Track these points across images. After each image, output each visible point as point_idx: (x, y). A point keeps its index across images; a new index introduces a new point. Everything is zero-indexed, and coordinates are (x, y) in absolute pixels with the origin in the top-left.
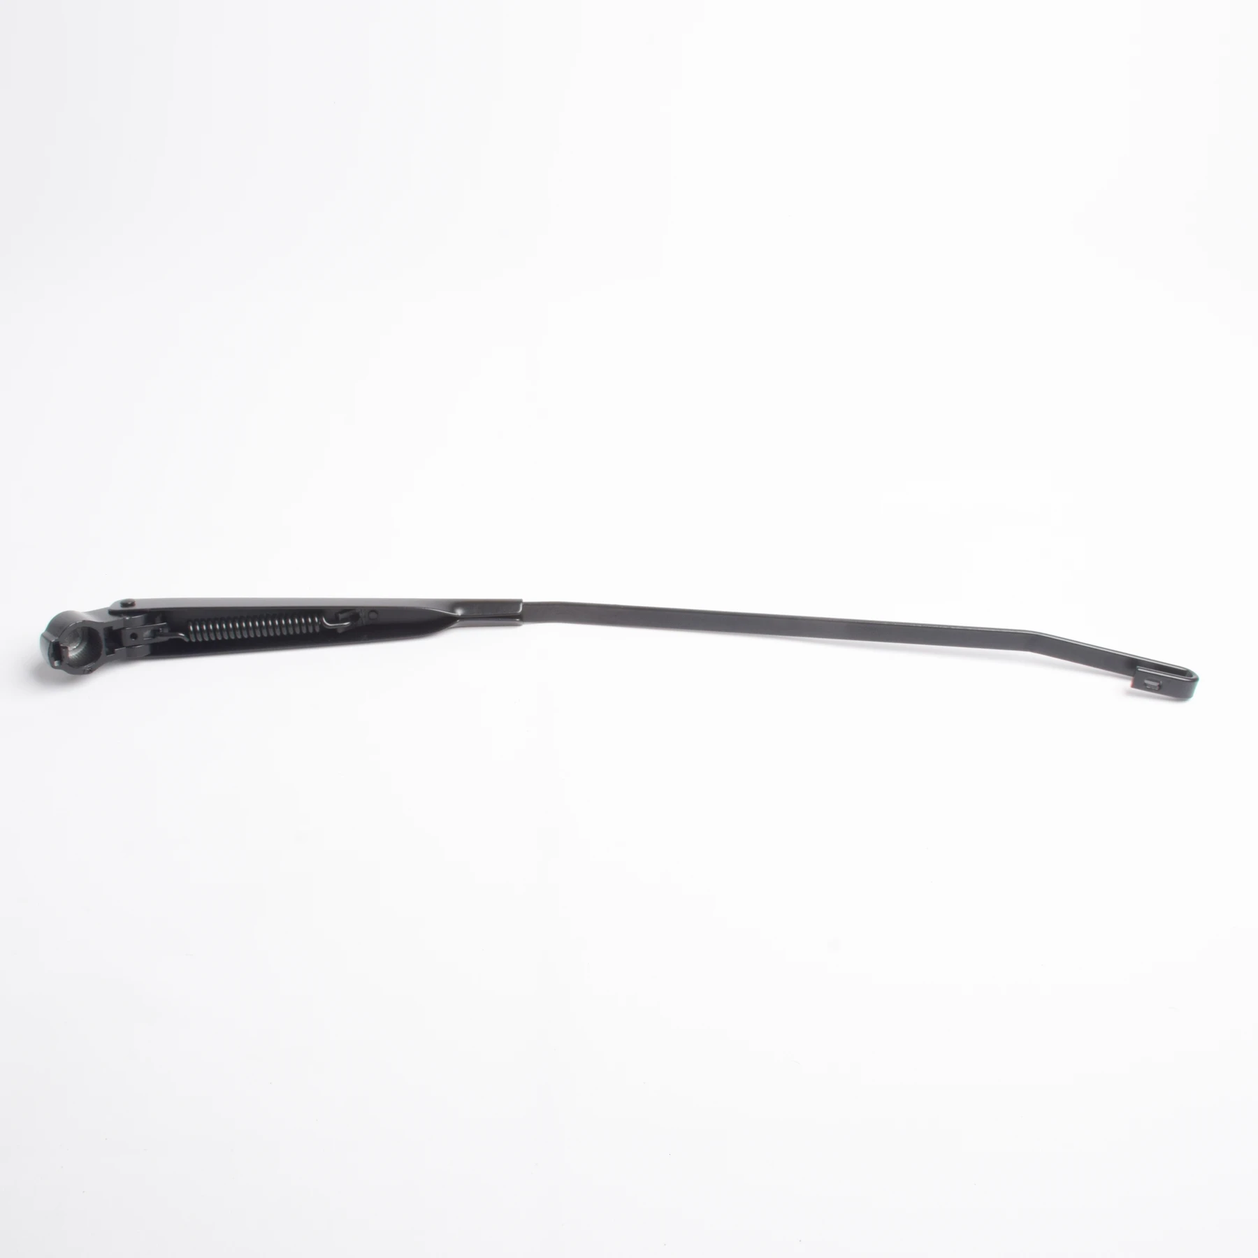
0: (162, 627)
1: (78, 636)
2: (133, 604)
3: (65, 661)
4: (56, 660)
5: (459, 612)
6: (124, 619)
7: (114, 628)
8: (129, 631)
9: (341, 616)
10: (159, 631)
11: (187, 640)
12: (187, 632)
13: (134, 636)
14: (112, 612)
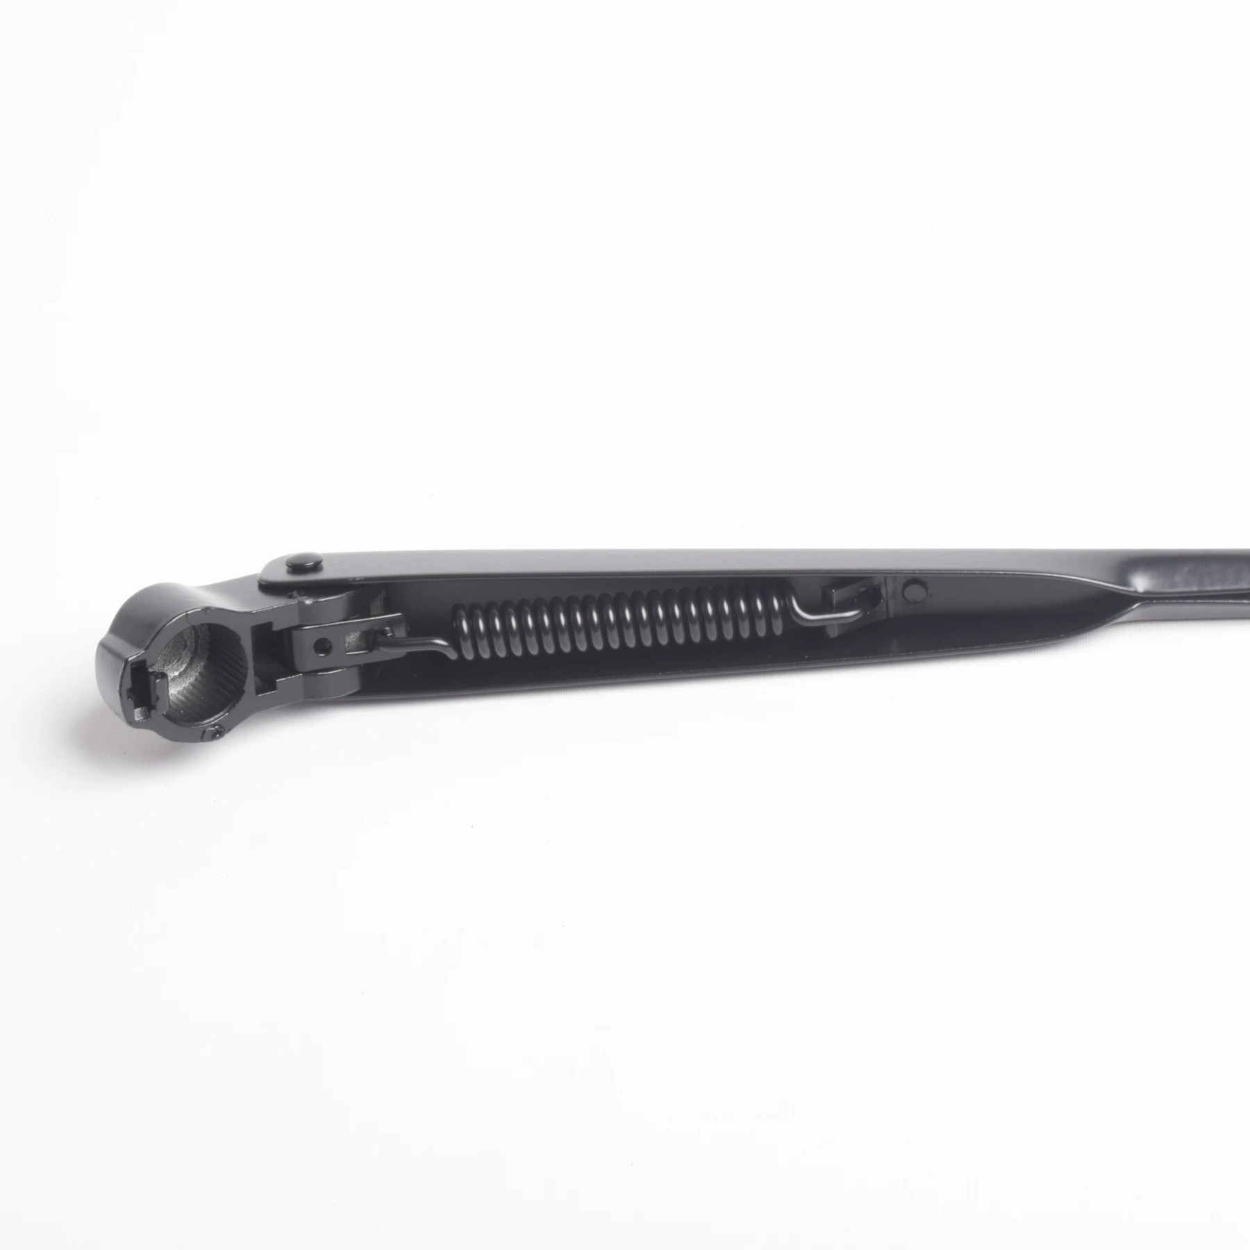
0: (391, 623)
1: (185, 647)
2: (317, 567)
3: (162, 709)
4: (136, 707)
5: (1140, 583)
6: (301, 604)
7: (276, 628)
8: (310, 633)
9: (837, 595)
10: (384, 633)
11: (453, 655)
12: (455, 638)
13: (323, 646)
14: (268, 588)
